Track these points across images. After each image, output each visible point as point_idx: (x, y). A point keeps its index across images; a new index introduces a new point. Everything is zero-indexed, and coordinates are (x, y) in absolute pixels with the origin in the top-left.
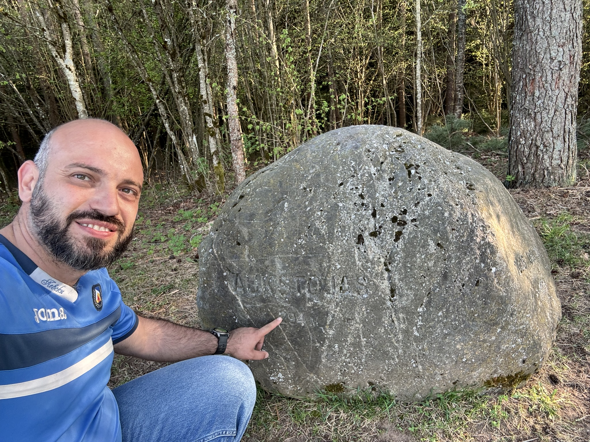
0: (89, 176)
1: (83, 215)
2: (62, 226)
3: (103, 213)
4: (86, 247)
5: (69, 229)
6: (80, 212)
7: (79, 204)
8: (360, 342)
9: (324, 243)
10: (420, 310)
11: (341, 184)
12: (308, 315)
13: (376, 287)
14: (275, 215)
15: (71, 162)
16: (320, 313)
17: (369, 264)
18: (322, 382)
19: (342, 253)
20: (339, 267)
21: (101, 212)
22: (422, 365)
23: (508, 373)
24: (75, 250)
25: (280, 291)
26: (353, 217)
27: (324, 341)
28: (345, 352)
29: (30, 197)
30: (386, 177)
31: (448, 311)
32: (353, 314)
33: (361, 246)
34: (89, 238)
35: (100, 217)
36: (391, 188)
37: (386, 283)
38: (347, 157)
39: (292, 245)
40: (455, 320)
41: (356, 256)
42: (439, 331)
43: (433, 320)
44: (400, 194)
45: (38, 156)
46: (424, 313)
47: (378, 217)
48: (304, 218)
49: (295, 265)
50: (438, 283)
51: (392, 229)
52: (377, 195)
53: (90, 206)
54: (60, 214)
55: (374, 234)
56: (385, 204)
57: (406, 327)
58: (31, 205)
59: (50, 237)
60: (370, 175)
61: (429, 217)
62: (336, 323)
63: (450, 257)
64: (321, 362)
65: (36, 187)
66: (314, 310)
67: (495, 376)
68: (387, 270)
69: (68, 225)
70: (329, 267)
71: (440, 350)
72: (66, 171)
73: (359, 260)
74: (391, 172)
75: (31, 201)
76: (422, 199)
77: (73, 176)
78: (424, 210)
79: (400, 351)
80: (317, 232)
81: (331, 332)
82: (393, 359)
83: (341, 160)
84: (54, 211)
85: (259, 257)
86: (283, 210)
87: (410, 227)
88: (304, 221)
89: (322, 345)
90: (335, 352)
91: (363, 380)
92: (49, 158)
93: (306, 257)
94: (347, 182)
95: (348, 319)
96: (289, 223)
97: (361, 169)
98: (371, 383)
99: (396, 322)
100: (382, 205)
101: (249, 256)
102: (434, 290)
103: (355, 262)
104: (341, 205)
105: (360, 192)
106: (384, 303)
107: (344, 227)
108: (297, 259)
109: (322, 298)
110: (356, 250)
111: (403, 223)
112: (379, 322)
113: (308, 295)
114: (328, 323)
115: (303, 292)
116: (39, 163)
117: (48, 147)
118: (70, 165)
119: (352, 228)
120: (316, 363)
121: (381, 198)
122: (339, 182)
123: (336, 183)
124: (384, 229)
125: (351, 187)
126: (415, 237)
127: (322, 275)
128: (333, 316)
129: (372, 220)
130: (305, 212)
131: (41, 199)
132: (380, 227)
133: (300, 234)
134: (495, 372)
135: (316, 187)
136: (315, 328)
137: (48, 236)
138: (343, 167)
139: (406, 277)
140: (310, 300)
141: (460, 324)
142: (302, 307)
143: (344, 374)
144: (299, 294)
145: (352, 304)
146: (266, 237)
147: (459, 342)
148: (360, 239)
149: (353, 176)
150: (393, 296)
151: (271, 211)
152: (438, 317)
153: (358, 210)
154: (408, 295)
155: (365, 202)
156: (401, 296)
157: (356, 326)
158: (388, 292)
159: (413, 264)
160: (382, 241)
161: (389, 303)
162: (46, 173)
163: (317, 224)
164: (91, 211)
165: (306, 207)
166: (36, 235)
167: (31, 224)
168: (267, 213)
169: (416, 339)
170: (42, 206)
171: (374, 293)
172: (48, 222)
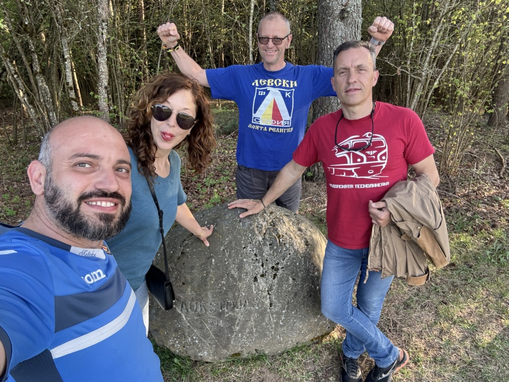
0: (89, 163)
1: (90, 195)
2: (75, 208)
3: (106, 191)
4: (99, 221)
5: (81, 209)
6: (87, 193)
7: (86, 187)
8: (253, 330)
9: (236, 283)
10: (284, 311)
11: (244, 248)
12: (225, 321)
13: (263, 303)
14: (207, 267)
15: (72, 154)
16: (232, 319)
17: (260, 292)
18: (230, 353)
19: (246, 287)
20: (244, 294)
21: (104, 190)
22: (283, 337)
23: (322, 334)
24: (90, 225)
25: (210, 310)
26: (252, 267)
27: (233, 333)
28: (244, 337)
29: (43, 190)
30: (268, 243)
31: (297, 311)
32: (250, 318)
33: (256, 283)
34: (99, 214)
35: (104, 195)
36: (271, 250)
37: (268, 301)
38: (246, 231)
39: (218, 285)
40: (300, 315)
41: (253, 288)
42: (292, 321)
43: (290, 316)
44: (275, 254)
45: (41, 155)
46: (285, 313)
47: (264, 266)
48: (225, 269)
49: (219, 295)
50: (292, 297)
51: (271, 273)
52: (264, 254)
53: (95, 187)
54: (71, 198)
55: (262, 276)
56: (268, 259)
57: (277, 321)
58: (45, 196)
59: (67, 218)
60: (260, 242)
61: (289, 266)
62: (241, 323)
63: (298, 284)
64: (231, 343)
65: (46, 181)
66: (229, 318)
67: (316, 336)
68: (269, 294)
69: (79, 205)
70: (239, 295)
71: (292, 329)
72: (70, 162)
73: (255, 290)
74: (270, 240)
75: (44, 193)
76: (286, 257)
77: (76, 165)
78: (287, 262)
79: (273, 333)
80: (232, 276)
81: (238, 328)
82: (269, 337)
83: (244, 233)
84: (65, 196)
85: (198, 293)
86: (211, 263)
87: (280, 271)
88: (225, 270)
89: (232, 335)
90: (239, 338)
91: (252, 349)
92: (52, 154)
93: (226, 291)
94: (248, 246)
95: (248, 320)
96: (216, 272)
97: (254, 239)
98: (256, 350)
99: (272, 319)
100: (267, 260)
101: (191, 292)
102: (291, 301)
103: (253, 291)
104: (245, 260)
105: (255, 252)
106: (267, 311)
107: (247, 273)
108: (221, 292)
109: (234, 312)
110: (254, 285)
111: (277, 270)
112: (263, 320)
113: (226, 311)
114: (236, 323)
115: (223, 309)
116: (43, 161)
117: (49, 146)
118: (72, 157)
119: (251, 273)
120: (228, 344)
121: (266, 256)
122: (243, 246)
123: (242, 247)
124: (268, 273)
125: (250, 249)
126: (283, 277)
127: (235, 300)
128: (239, 320)
129: (261, 268)
130: (225, 265)
131: (53, 189)
132: (266, 272)
133: (222, 278)
134: (316, 335)
135: (230, 249)
136: (229, 327)
137: (64, 218)
138: (245, 237)
139: (278, 297)
140: (227, 313)
141: (302, 316)
142: (222, 317)
143: (242, 348)
144: (221, 311)
145: (250, 313)
146: (202, 280)
147: (301, 325)
148: (256, 279)
149: (251, 243)
150: (271, 307)
151: (204, 264)
152: (292, 314)
153: (254, 263)
154: (278, 306)
155: (258, 258)
156: (275, 307)
157: (252, 323)
158: (269, 305)
159: (281, 290)
160: (267, 279)
161: (269, 310)
162: (53, 167)
163: (232, 272)
164: (96, 191)
165: (225, 262)
166: (55, 219)
167: (49, 212)
168: (202, 265)
169: (281, 326)
170: (55, 195)
171: (262, 306)
172: (62, 207)
